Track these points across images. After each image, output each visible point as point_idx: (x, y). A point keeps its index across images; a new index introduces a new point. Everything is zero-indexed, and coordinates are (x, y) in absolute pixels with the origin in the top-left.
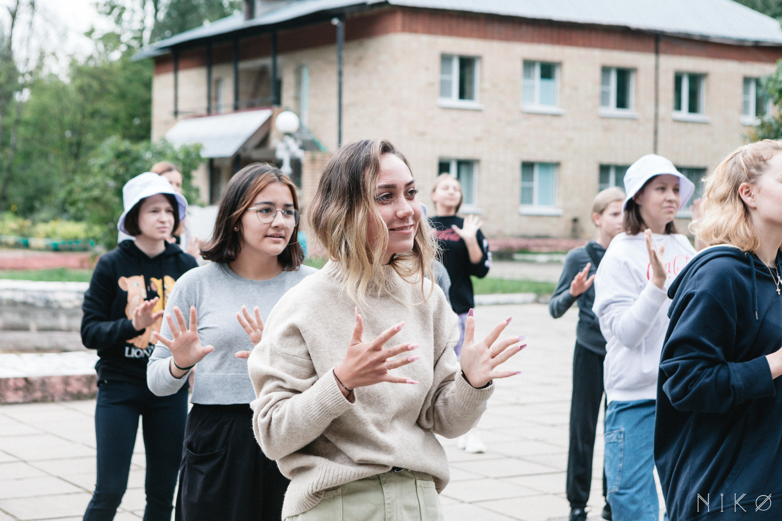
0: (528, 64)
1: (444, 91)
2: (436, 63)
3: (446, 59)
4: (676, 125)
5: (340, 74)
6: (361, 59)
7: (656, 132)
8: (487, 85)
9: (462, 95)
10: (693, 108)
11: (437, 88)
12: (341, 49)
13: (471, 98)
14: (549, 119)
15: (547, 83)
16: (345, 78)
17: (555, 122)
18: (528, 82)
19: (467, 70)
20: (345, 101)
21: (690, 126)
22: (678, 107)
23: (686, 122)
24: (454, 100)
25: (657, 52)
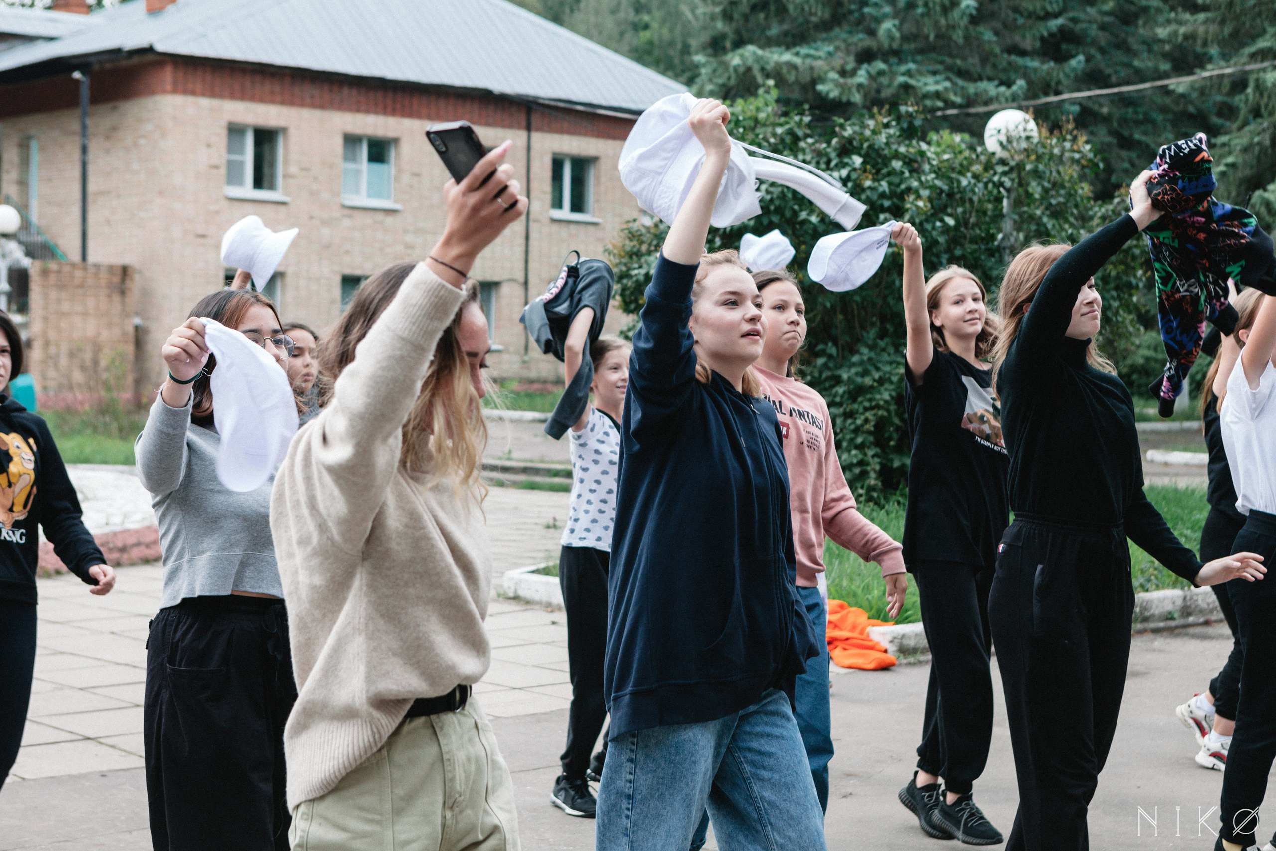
0: (351, 140)
1: (233, 175)
2: (221, 138)
3: (235, 131)
4: (555, 228)
5: (84, 150)
6: (114, 128)
7: (527, 238)
8: (293, 169)
9: (259, 182)
10: (578, 205)
11: (223, 171)
12: (84, 115)
13: (272, 187)
14: (380, 217)
15: (377, 166)
16: (91, 156)
17: (389, 220)
18: (351, 166)
19: (266, 148)
20: (91, 188)
21: (573, 227)
22: (558, 203)
23: (569, 222)
24: (247, 190)
25: (529, 128)
